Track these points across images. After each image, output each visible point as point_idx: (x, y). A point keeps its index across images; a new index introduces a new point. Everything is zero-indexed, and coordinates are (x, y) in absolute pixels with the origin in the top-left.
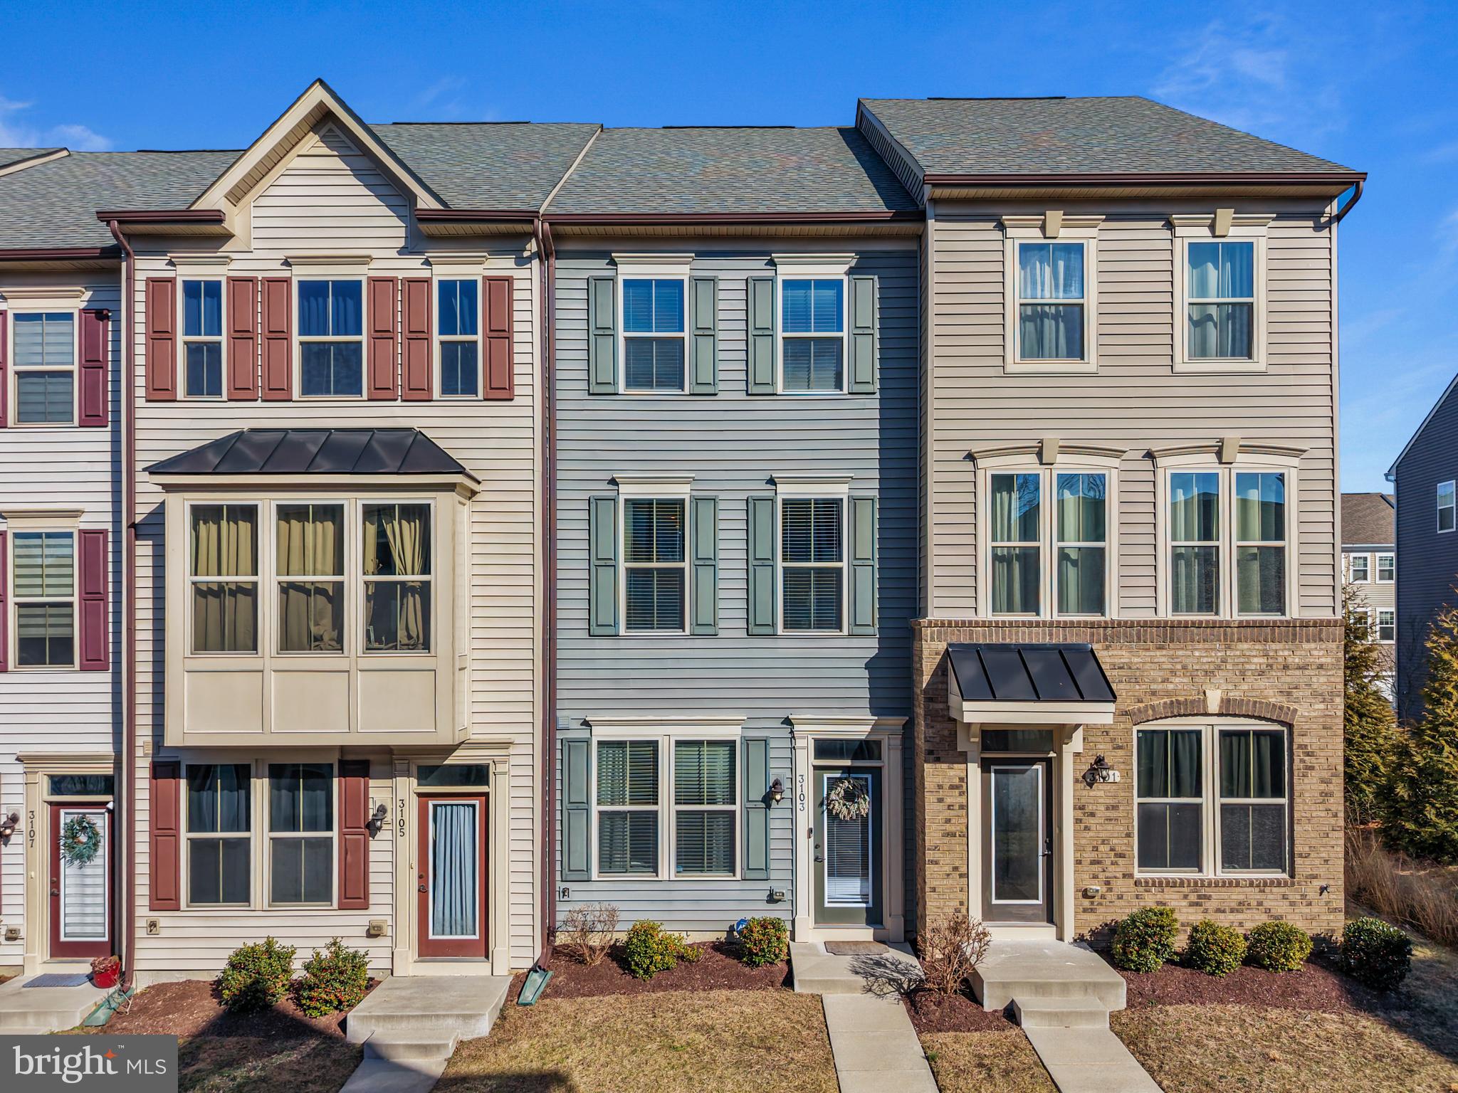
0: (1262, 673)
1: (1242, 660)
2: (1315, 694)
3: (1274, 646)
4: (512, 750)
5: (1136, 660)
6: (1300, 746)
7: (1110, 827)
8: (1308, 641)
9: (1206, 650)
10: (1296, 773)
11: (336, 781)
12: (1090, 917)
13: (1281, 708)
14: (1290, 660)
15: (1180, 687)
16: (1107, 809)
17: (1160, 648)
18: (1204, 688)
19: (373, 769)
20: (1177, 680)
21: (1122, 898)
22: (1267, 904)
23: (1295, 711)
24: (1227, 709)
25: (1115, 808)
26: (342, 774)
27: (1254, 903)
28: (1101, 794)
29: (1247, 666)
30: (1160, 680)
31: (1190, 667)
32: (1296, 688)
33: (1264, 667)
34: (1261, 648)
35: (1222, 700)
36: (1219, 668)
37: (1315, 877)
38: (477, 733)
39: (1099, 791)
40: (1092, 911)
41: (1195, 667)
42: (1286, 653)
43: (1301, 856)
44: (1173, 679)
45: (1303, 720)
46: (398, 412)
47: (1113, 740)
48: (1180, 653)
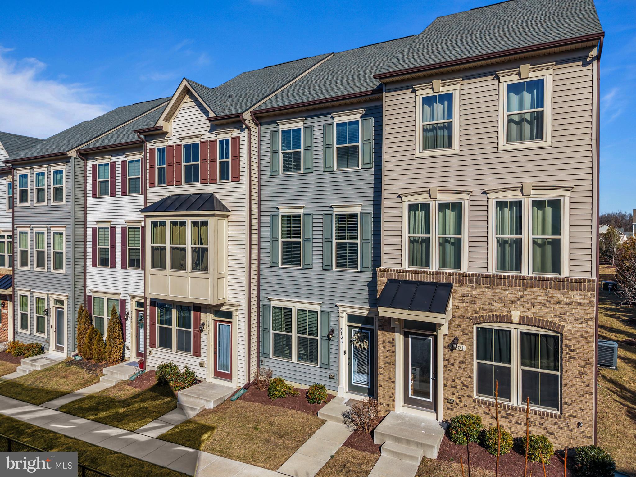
0: (544, 305)
1: (533, 297)
2: (576, 319)
3: (551, 291)
4: (239, 308)
5: (474, 293)
6: (566, 346)
7: (461, 372)
8: (572, 290)
9: (512, 291)
10: (564, 359)
11: (192, 312)
12: (450, 412)
13: (555, 324)
14: (561, 299)
15: (498, 308)
16: (460, 363)
17: (488, 288)
18: (511, 309)
19: (202, 310)
20: (496, 304)
21: (466, 406)
22: (546, 425)
23: (563, 326)
24: (524, 321)
25: (463, 363)
26: (194, 311)
27: (537, 423)
28: (457, 355)
29: (536, 301)
30: (487, 303)
31: (503, 298)
32: (564, 314)
33: (545, 302)
34: (543, 292)
35: (520, 317)
36: (519, 300)
37: (575, 417)
38: (230, 301)
39: (455, 354)
40: (452, 410)
41: (506, 299)
42: (559, 295)
43: (566, 404)
44: (494, 304)
45: (568, 332)
46: (209, 187)
47: (463, 330)
48: (498, 291)
